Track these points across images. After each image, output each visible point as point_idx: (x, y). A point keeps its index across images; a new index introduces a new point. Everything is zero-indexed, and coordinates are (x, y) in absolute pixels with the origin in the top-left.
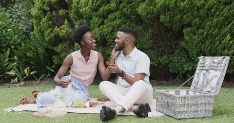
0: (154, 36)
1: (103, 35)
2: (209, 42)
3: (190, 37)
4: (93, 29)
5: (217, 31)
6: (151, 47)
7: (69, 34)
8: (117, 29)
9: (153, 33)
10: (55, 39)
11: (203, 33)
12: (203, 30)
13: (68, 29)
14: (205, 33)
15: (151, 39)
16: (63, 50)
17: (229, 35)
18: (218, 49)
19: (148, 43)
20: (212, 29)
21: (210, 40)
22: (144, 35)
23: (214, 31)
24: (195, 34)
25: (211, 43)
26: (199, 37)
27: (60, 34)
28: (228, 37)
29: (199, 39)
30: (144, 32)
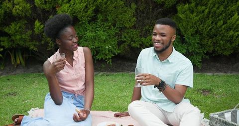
0: (137, 13)
1: (75, 13)
2: (209, 21)
3: (187, 15)
4: (61, 5)
5: (222, 8)
6: (132, 26)
7: (27, 11)
8: (92, 5)
9: (137, 9)
10: (5, 17)
11: (203, 11)
12: (203, 7)
13: (24, 5)
14: (207, 11)
15: (134, 16)
16: (17, 32)
17: (237, 14)
18: (220, 29)
19: (130, 21)
20: (217, 6)
21: (211, 19)
22: (126, 12)
23: (218, 8)
24: (192, 12)
25: (212, 23)
26: (197, 16)
27: (14, 11)
28: (236, 16)
29: (197, 18)
30: (126, 8)
